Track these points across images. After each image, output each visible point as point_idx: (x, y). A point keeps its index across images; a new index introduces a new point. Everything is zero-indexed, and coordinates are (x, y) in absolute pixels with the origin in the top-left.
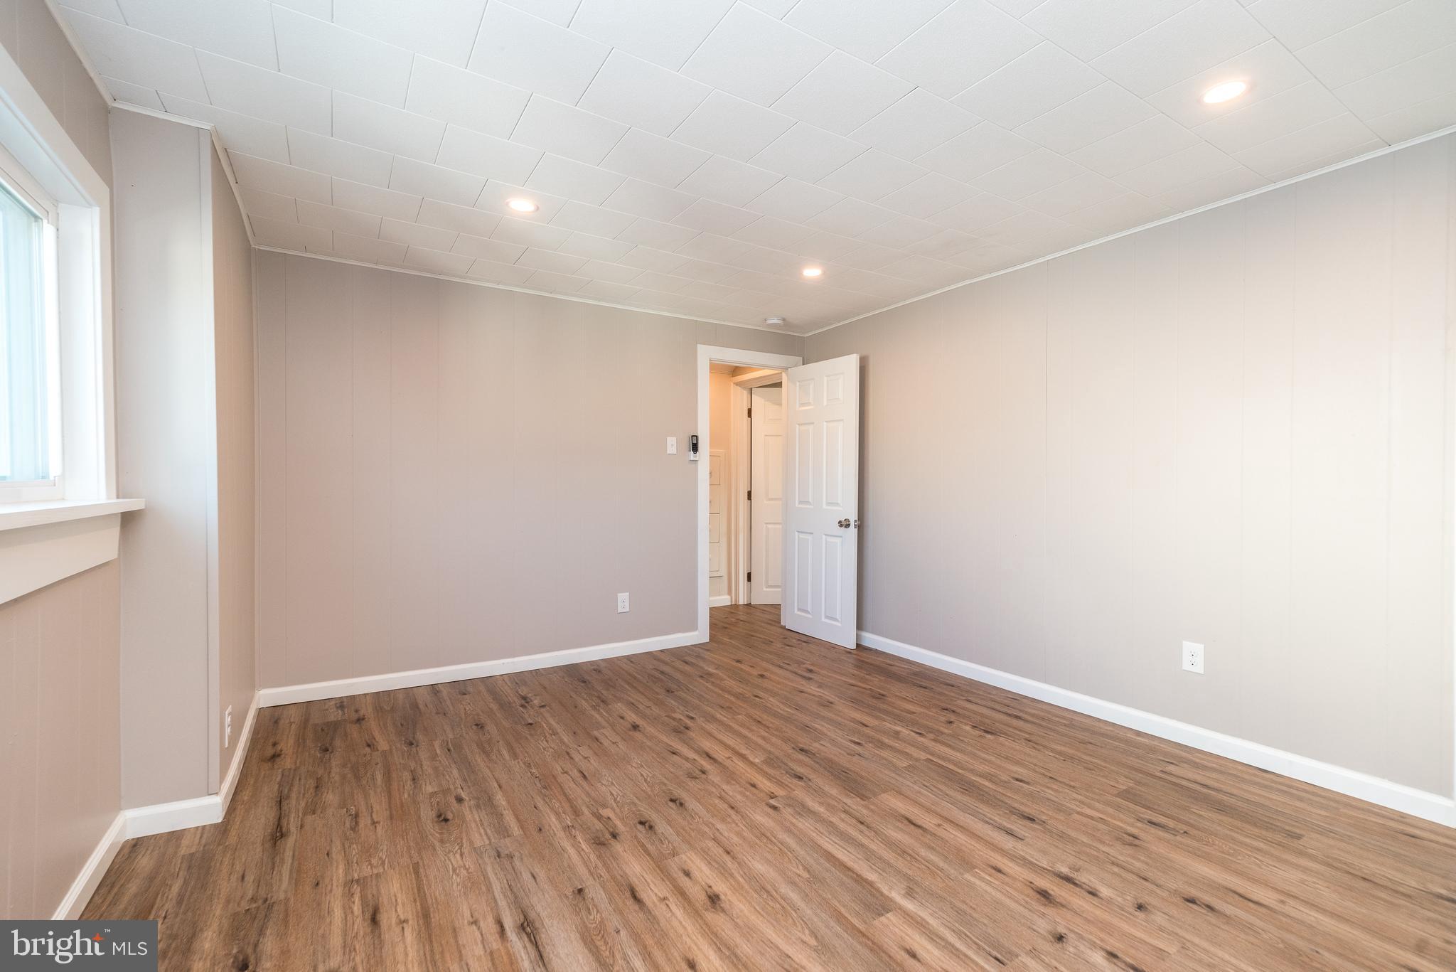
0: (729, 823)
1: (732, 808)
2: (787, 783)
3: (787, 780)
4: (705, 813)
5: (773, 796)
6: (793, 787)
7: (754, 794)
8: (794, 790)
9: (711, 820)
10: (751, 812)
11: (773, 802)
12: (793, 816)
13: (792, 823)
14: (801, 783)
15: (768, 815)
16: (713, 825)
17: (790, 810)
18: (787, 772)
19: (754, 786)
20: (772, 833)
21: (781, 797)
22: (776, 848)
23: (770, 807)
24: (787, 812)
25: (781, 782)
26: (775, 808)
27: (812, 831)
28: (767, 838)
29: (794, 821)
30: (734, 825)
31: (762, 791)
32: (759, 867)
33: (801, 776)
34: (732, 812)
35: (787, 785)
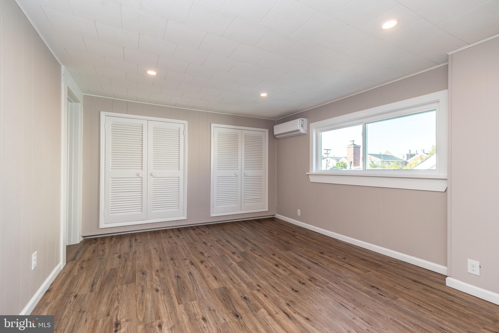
0: (274, 282)
1: (274, 287)
2: (251, 296)
3: (251, 298)
4: (283, 286)
5: (258, 290)
6: (249, 294)
7: (266, 292)
8: (249, 292)
9: (281, 283)
10: (267, 285)
11: (259, 288)
12: (253, 283)
13: (254, 281)
14: (246, 295)
15: (261, 284)
16: (280, 282)
17: (254, 285)
18: (250, 302)
19: (265, 296)
20: (261, 278)
21: (255, 290)
22: (260, 274)
23: (260, 286)
24: (254, 284)
25: (254, 297)
26: (259, 286)
27: (248, 278)
28: (262, 277)
29: (253, 281)
30: (273, 281)
31: (263, 293)
32: (266, 271)
33: (244, 299)
34: (274, 286)
35: (252, 295)
